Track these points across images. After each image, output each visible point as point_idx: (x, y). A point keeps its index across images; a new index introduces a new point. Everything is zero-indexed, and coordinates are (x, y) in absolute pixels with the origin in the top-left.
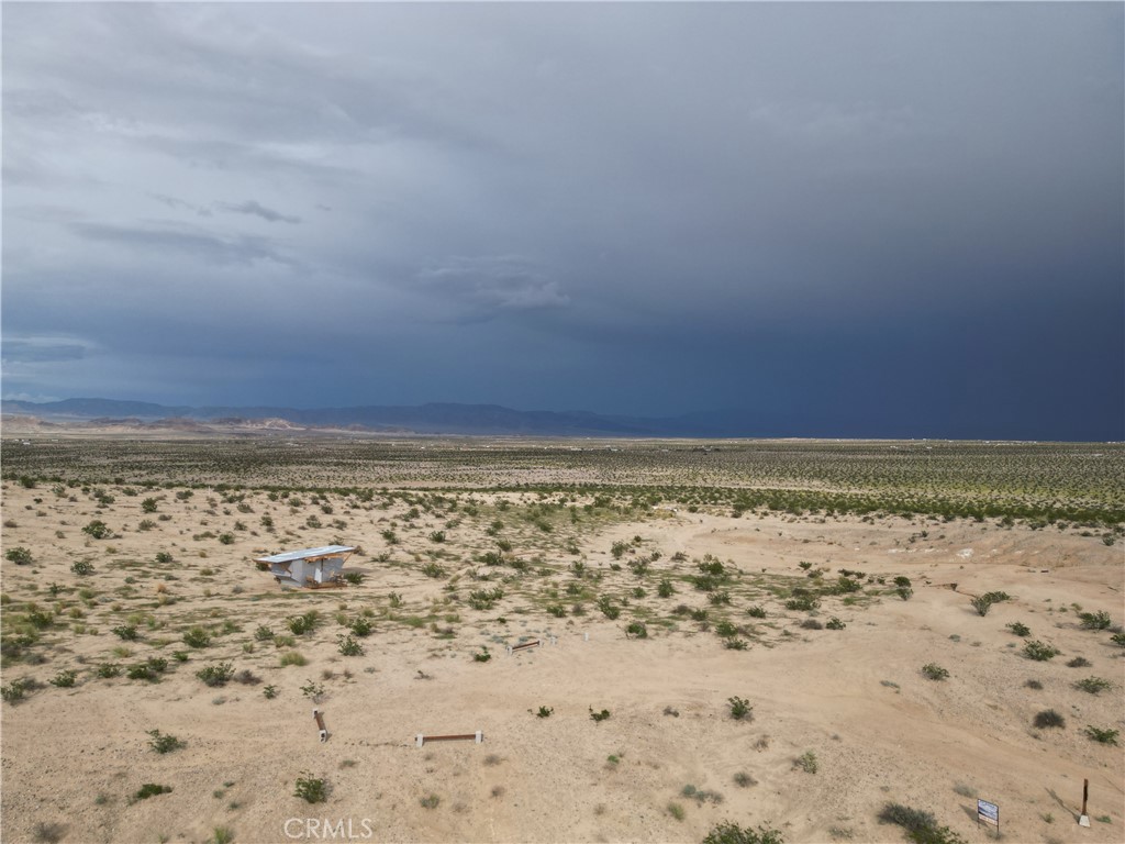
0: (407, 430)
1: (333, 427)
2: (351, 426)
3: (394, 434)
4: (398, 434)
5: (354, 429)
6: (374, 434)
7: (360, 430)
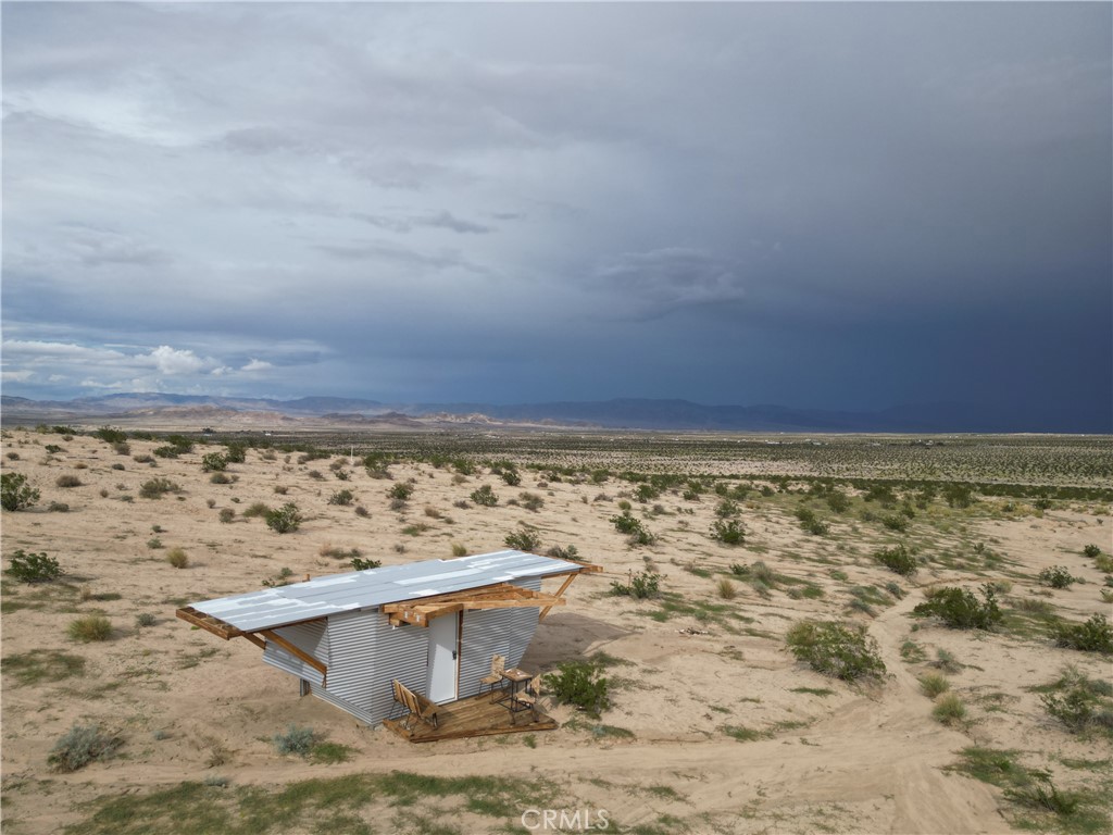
0: (595, 425)
1: (527, 422)
2: (543, 421)
3: (583, 429)
4: (587, 429)
5: (546, 423)
6: (563, 428)
7: (552, 424)
